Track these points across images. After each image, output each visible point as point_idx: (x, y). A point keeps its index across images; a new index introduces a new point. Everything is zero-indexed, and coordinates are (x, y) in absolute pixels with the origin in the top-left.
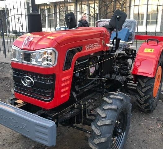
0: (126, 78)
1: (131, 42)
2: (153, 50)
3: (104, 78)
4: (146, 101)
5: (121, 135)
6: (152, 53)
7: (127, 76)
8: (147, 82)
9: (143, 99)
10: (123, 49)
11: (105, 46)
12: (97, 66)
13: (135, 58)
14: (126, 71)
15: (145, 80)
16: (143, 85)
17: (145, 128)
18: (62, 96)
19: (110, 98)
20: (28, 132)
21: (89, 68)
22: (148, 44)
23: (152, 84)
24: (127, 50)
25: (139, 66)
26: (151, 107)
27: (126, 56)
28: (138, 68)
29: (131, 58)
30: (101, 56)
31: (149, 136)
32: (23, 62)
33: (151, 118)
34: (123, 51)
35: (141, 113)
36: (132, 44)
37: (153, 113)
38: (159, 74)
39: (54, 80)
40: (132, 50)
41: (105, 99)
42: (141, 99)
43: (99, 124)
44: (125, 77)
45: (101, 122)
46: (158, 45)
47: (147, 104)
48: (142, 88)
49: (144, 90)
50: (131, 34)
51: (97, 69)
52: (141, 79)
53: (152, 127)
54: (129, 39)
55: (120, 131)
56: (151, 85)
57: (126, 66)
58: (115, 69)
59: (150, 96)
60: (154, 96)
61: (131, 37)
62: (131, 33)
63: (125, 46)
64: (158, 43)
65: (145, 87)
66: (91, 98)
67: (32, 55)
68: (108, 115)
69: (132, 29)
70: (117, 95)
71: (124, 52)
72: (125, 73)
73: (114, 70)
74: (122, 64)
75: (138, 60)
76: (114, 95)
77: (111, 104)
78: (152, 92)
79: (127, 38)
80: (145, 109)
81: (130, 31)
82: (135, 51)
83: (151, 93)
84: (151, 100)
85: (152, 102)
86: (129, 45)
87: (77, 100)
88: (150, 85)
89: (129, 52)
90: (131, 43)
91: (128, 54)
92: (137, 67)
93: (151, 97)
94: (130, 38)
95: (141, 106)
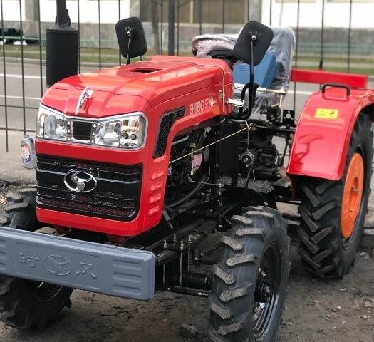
0: (274, 186)
1: (282, 91)
2: (336, 112)
3: (220, 185)
4: (324, 244)
5: (271, 299)
6: (333, 120)
7: (275, 181)
8: (326, 195)
9: (317, 238)
10: (262, 108)
11: (226, 104)
12: (207, 153)
13: (293, 133)
14: (270, 167)
15: (320, 190)
16: (315, 201)
17: (323, 310)
18: (151, 212)
19: (248, 216)
20: (96, 278)
21: (190, 156)
22: (324, 97)
23: (338, 198)
24: (273, 112)
25: (304, 154)
26: (336, 260)
27: (269, 127)
28: (303, 161)
29: (282, 133)
30: (215, 129)
31: (331, 322)
32: (71, 141)
33: (338, 290)
34: (261, 113)
35: (314, 280)
36: (284, 94)
37: (344, 281)
38: (357, 175)
39: (139, 177)
40: (285, 112)
41: (238, 218)
42: (310, 240)
43: (230, 263)
44: (270, 183)
45: (234, 259)
46: (348, 100)
47: (326, 252)
48: (314, 209)
49: (318, 215)
50: (281, 68)
51: (206, 160)
52: (310, 188)
53: (339, 307)
54: (275, 80)
55: (268, 290)
56: (335, 200)
57: (271, 155)
58: (246, 160)
59: (334, 229)
60: (347, 234)
61: (281, 76)
62: (280, 64)
63: (267, 100)
64: (348, 94)
65: (320, 206)
66: (193, 232)
67: (95, 126)
68: (246, 248)
69: (282, 54)
70: (261, 211)
71: (264, 118)
72: (269, 171)
73: (244, 164)
74: (260, 150)
75: (300, 138)
76: (254, 210)
77: (250, 226)
78: (337, 219)
79: (271, 79)
80: (322, 266)
81: (279, 59)
82: (292, 113)
83: (335, 221)
84: (336, 240)
85: (339, 248)
86: (276, 99)
87: (172, 227)
88: (332, 201)
89: (275, 116)
90: (280, 94)
91: (274, 121)
92: (300, 156)
93: (337, 233)
94: (278, 77)
95: (311, 258)
